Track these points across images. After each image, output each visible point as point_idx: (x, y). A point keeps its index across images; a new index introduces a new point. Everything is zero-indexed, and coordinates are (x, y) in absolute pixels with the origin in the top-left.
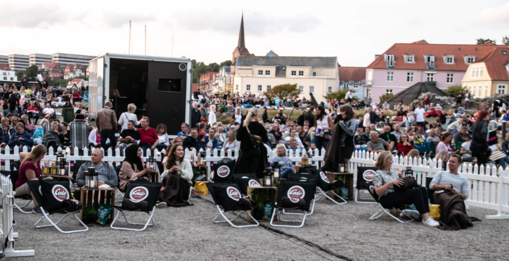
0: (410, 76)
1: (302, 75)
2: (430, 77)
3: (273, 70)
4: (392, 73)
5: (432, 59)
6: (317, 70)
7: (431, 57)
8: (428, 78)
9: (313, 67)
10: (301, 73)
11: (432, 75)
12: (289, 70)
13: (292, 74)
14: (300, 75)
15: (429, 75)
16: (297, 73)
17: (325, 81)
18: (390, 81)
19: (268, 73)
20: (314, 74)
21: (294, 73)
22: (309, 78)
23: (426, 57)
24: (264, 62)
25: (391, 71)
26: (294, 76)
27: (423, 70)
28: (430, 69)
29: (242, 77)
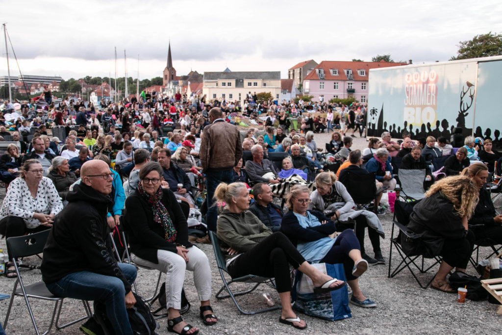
0: (336, 85)
1: (256, 85)
2: (350, 85)
3: (233, 82)
4: (323, 83)
5: (350, 72)
6: (267, 82)
7: (349, 71)
8: (349, 86)
9: (263, 79)
10: (256, 84)
11: (351, 84)
12: (246, 82)
13: (249, 85)
14: (254, 85)
15: (349, 84)
16: (253, 84)
17: (274, 89)
18: (322, 89)
19: (230, 84)
20: (265, 85)
21: (250, 84)
22: (262, 88)
23: (345, 71)
24: (225, 76)
25: (322, 81)
26: (250, 87)
27: (345, 80)
28: (350, 80)
29: (209, 88)
